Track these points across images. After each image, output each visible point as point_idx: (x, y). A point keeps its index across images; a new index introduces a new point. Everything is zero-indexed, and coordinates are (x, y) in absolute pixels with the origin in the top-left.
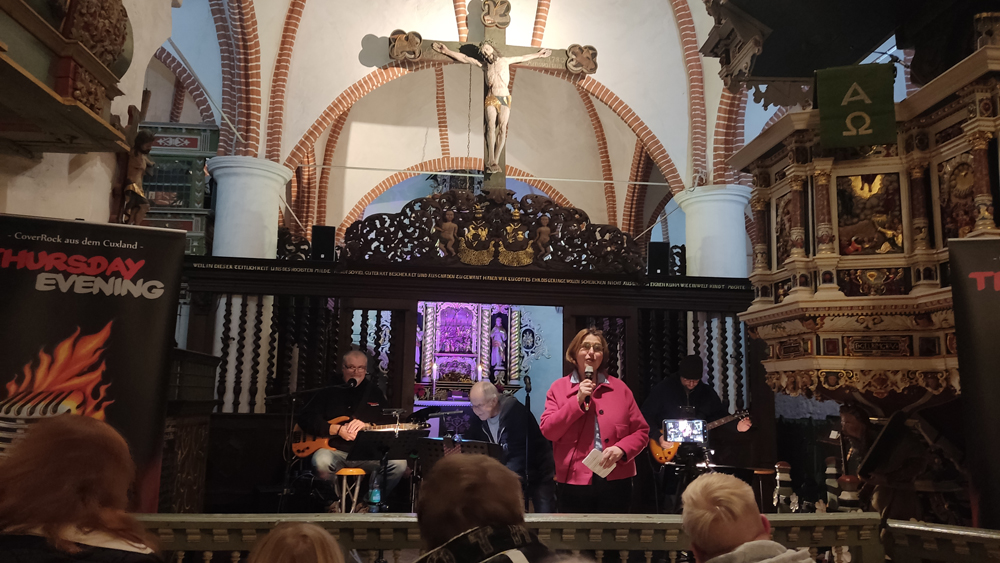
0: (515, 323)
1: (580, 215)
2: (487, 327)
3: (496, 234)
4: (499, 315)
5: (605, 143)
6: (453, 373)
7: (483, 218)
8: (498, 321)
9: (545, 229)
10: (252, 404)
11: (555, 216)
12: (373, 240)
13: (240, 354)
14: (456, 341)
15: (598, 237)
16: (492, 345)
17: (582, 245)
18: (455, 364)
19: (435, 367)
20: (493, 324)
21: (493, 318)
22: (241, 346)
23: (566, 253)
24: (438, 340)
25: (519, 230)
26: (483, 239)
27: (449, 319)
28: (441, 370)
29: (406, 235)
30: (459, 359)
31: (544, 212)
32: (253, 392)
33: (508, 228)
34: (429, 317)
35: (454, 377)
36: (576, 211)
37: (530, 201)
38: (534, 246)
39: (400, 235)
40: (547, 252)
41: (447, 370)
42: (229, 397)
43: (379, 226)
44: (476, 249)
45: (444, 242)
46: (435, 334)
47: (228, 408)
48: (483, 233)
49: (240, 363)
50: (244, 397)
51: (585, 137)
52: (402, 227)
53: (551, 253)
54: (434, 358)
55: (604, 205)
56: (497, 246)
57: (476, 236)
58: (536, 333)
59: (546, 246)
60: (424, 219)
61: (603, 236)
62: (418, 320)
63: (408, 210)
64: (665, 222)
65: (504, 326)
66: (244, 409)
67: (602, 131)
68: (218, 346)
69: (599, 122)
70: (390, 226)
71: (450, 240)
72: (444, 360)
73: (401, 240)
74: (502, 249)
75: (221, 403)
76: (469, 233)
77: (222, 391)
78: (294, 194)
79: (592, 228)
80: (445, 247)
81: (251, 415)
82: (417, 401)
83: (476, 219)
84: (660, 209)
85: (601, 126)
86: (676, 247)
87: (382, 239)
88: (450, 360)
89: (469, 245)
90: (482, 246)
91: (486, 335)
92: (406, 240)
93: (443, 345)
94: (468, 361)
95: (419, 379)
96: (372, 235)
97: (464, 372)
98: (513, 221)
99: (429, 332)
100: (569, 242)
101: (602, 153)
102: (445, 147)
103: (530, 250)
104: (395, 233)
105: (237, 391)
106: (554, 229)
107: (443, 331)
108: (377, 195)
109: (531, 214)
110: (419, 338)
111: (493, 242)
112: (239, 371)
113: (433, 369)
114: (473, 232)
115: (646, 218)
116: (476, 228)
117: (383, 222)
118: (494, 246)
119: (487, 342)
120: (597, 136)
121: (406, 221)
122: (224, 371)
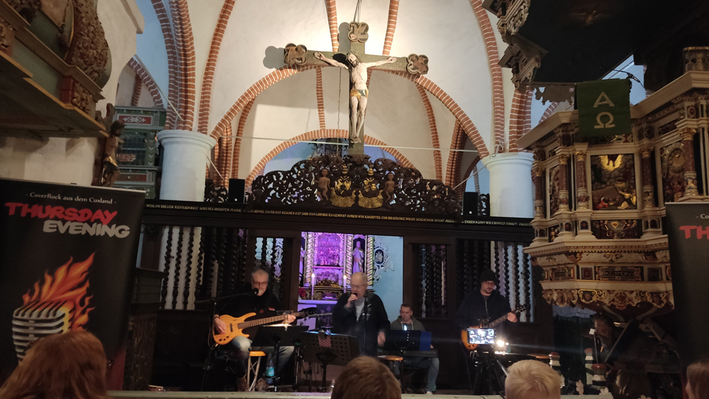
0: (370, 245)
1: (416, 173)
2: (350, 248)
3: (357, 185)
4: (359, 239)
5: (434, 120)
6: (326, 280)
7: (348, 175)
8: (358, 244)
9: (391, 182)
10: (185, 303)
11: (398, 173)
12: (271, 189)
13: (178, 268)
14: (329, 259)
15: (429, 188)
16: (353, 261)
17: (416, 194)
18: (328, 274)
19: (313, 276)
20: (355, 246)
21: (355, 242)
22: (178, 262)
23: (405, 199)
24: (316, 257)
25: (373, 182)
26: (348, 189)
27: (324, 242)
28: (317, 278)
29: (294, 186)
30: (330, 271)
31: (390, 170)
32: (186, 294)
33: (365, 181)
34: (309, 240)
35: (327, 283)
36: (413, 170)
37: (380, 163)
38: (383, 194)
39: (290, 185)
40: (392, 199)
41: (322, 278)
42: (169, 298)
43: (275, 179)
44: (343, 196)
45: (321, 191)
46: (313, 253)
47: (168, 306)
48: (348, 185)
49: (177, 274)
50: (180, 298)
51: (420, 115)
52: (291, 180)
53: (395, 199)
54: (314, 269)
55: (433, 163)
56: (357, 194)
57: (343, 187)
58: (384, 252)
59: (391, 194)
60: (307, 175)
61: (431, 187)
62: (302, 243)
63: (296, 169)
64: (476, 176)
65: (363, 247)
66: (179, 306)
67: (432, 112)
68: (163, 262)
69: (430, 105)
70: (283, 179)
71: (325, 189)
72: (320, 271)
73: (291, 189)
74: (361, 196)
75: (164, 302)
76: (338, 185)
77: (165, 294)
78: (216, 154)
79: (423, 182)
80: (321, 194)
81: (185, 311)
82: (300, 300)
83: (343, 175)
84: (473, 166)
85: (431, 108)
86: (483, 195)
87: (277, 189)
88: (324, 271)
89: (338, 193)
90: (347, 194)
91: (350, 253)
92: (294, 189)
93: (319, 260)
94: (337, 272)
95: (302, 285)
96: (271, 186)
97: (334, 279)
98: (369, 177)
99: (309, 251)
100: (408, 191)
101: (432, 127)
102: (322, 122)
103: (380, 197)
104: (287, 184)
105: (175, 294)
106: (397, 183)
107: (319, 251)
108: (275, 155)
109: (381, 172)
110: (302, 255)
111: (354, 191)
112: (177, 280)
113: (312, 277)
114: (341, 184)
115: (463, 172)
116: (343, 181)
117: (278, 177)
118: (355, 194)
119: (350, 258)
120: (429, 116)
121: (295, 176)
122: (167, 279)
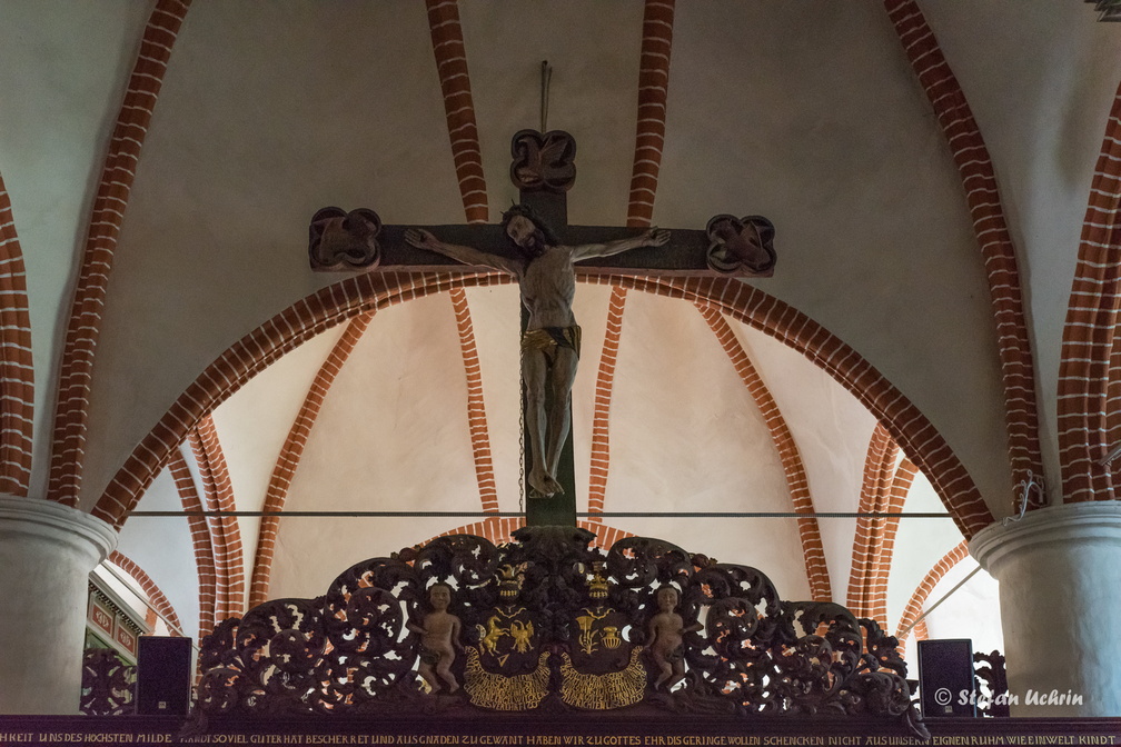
1: (754, 583)
3: (556, 636)
7: (521, 599)
9: (670, 619)
11: (691, 586)
12: (265, 662)
15: (800, 633)
17: (757, 656)
23: (723, 674)
25: (606, 622)
26: (522, 649)
29: (342, 647)
31: (664, 578)
33: (582, 620)
36: (744, 572)
37: (629, 555)
38: (647, 660)
39: (329, 648)
40: (677, 674)
43: (278, 629)
44: (507, 672)
45: (432, 660)
48: (523, 636)
52: (332, 629)
56: (554, 663)
57: (506, 643)
59: (673, 659)
60: (384, 608)
61: (809, 630)
63: (344, 590)
70: (303, 628)
71: (444, 653)
73: (332, 659)
74: (566, 669)
76: (489, 636)
79: (782, 614)
80: (433, 670)
83: (504, 602)
86: (980, 657)
87: (287, 658)
89: (490, 664)
90: (521, 665)
92: (342, 660)
96: (266, 651)
98: (593, 603)
100: (729, 648)
103: (639, 671)
104: (316, 644)
106: (691, 620)
109: (635, 583)
111: (546, 655)
114: (497, 632)
116: (503, 624)
117: (287, 620)
118: (550, 663)
121: (342, 615)
